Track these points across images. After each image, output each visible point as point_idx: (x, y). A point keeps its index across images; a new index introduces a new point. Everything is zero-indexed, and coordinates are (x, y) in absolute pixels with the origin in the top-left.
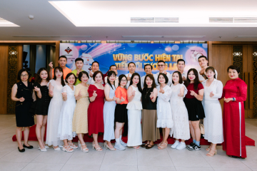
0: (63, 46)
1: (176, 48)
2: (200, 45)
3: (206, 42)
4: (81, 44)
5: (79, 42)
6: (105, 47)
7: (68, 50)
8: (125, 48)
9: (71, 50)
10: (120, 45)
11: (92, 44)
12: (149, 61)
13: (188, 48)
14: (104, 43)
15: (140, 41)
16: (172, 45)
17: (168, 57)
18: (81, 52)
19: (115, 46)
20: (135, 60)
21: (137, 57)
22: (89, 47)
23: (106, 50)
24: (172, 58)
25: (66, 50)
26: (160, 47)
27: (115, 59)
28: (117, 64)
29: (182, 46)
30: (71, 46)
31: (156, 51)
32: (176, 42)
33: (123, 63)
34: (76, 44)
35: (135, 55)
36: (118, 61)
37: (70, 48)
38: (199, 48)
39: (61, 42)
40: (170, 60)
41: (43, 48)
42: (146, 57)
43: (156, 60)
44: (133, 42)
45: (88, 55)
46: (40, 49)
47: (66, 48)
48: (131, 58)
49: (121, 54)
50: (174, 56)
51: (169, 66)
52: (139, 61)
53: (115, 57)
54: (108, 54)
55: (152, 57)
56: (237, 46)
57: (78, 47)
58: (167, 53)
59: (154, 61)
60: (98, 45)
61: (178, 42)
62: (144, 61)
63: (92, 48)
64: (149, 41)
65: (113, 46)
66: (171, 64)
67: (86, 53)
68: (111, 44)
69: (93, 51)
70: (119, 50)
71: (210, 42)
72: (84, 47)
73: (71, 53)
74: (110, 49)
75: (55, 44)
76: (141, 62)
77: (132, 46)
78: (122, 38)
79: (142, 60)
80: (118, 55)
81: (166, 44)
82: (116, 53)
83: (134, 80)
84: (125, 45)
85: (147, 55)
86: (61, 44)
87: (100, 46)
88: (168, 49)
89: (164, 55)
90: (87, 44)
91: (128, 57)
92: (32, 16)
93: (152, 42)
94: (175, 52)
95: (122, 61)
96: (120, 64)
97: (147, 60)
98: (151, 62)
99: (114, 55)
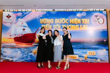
0: (5, 14)
1: (84, 14)
2: (101, 12)
3: (105, 10)
4: (18, 12)
5: (17, 11)
6: (35, 14)
7: (9, 17)
8: (48, 15)
9: (10, 16)
10: (45, 13)
11: (26, 12)
12: (65, 24)
13: (93, 14)
14: (34, 11)
15: (59, 10)
16: (81, 12)
17: (79, 21)
19: (41, 13)
20: (56, 23)
21: (57, 20)
22: (23, 14)
23: (35, 16)
24: (82, 21)
25: (7, 16)
26: (73, 14)
27: (41, 22)
29: (89, 13)
30: (11, 14)
31: (70, 17)
32: (84, 10)
33: (47, 25)
34: (14, 12)
35: (56, 19)
36: (43, 24)
37: (10, 15)
38: (101, 14)
39: (4, 11)
40: (80, 23)
42: (63, 21)
43: (70, 23)
44: (54, 10)
45: (22, 20)
47: (7, 15)
48: (53, 21)
49: (46, 19)
50: (83, 20)
51: (79, 27)
52: (58, 23)
53: (42, 21)
54: (36, 19)
55: (67, 21)
57: (16, 14)
58: (78, 18)
59: (69, 24)
61: (86, 10)
62: (62, 24)
64: (65, 10)
65: (40, 13)
66: (81, 26)
67: (21, 18)
68: (38, 12)
69: (26, 17)
70: (44, 16)
71: (108, 10)
72: (20, 14)
73: (10, 18)
74: (38, 15)
77: (54, 13)
80: (43, 20)
81: (77, 12)
82: (42, 18)
85: (64, 19)
86: (3, 12)
87: (31, 13)
88: (78, 15)
89: (76, 19)
90: (22, 12)
93: (67, 10)
94: (83, 17)
95: (46, 24)
96: (45, 26)
97: (64, 23)
98: (67, 24)
99: (40, 20)
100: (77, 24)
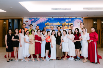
1: (70, 20)
2: (80, 19)
3: (82, 18)
4: (32, 19)
5: (31, 18)
6: (42, 20)
7: (27, 21)
8: (50, 20)
9: (28, 21)
10: (48, 19)
11: (36, 19)
13: (75, 20)
14: (41, 18)
15: (56, 18)
16: (68, 19)
17: (67, 24)
18: (32, 22)
19: (45, 20)
20: (54, 25)
21: (55, 24)
22: (35, 20)
23: (42, 21)
25: (26, 21)
26: (64, 20)
28: (46, 27)
29: (73, 19)
30: (28, 20)
31: (62, 21)
32: (70, 18)
34: (30, 19)
35: (54, 23)
36: (47, 26)
38: (79, 20)
39: (24, 18)
41: (17, 21)
42: (58, 24)
43: (62, 25)
44: (53, 18)
46: (16, 21)
47: (26, 20)
49: (48, 23)
50: (69, 23)
52: (55, 25)
53: (46, 24)
54: (43, 23)
55: (60, 24)
56: (95, 19)
57: (31, 20)
58: (67, 22)
60: (39, 19)
61: (71, 18)
62: (57, 26)
63: (36, 21)
64: (59, 18)
65: (45, 19)
66: (68, 27)
67: (34, 22)
69: (37, 21)
70: (47, 21)
71: (84, 18)
73: (28, 22)
74: (44, 21)
75: (21, 19)
76: (56, 26)
77: (53, 19)
78: (48, 16)
79: (56, 25)
80: (47, 23)
81: (66, 19)
83: (53, 33)
84: (50, 19)
85: (58, 23)
86: (24, 19)
89: (65, 23)
90: (34, 19)
91: (51, 24)
92: (12, 8)
93: (61, 18)
95: (48, 25)
96: (47, 27)
97: (58, 25)
98: (60, 26)
99: (45, 23)
100: (66, 26)
